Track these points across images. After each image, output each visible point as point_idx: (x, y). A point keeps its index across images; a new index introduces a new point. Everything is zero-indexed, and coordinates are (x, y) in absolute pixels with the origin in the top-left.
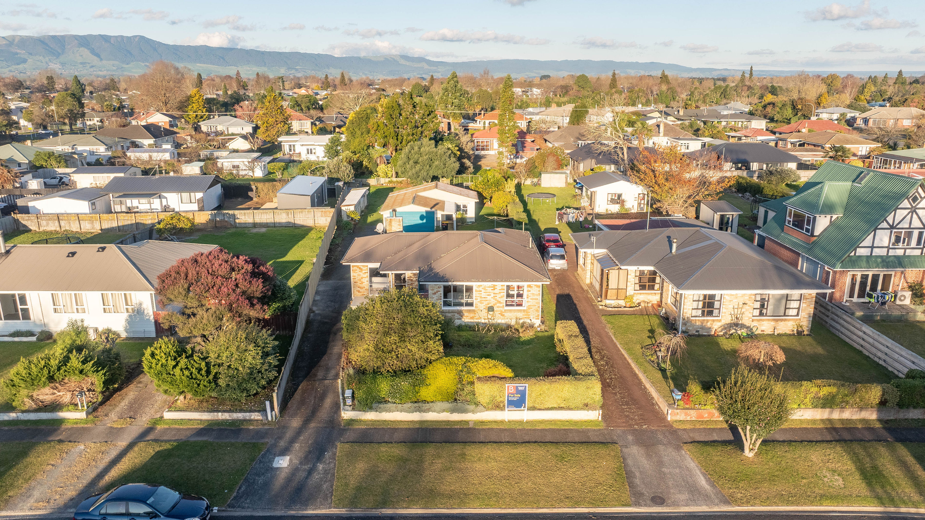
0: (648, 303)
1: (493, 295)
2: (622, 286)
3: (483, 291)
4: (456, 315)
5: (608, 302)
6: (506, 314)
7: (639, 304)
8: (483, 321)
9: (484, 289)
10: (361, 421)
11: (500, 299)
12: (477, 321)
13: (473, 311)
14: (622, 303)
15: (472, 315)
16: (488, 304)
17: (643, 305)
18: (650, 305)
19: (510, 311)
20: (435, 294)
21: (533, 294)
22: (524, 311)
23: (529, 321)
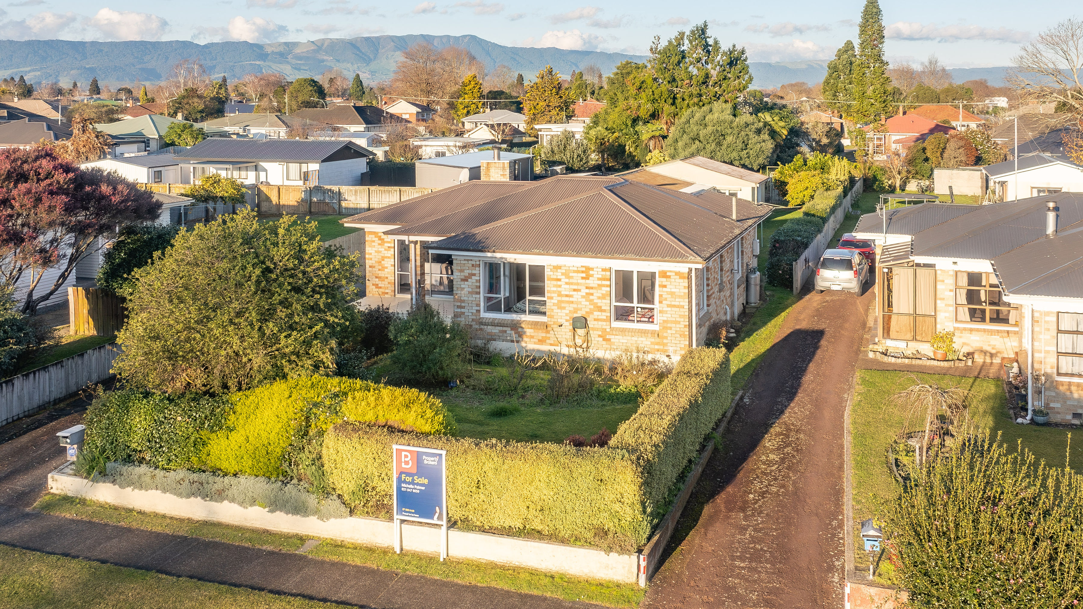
0: (992, 355)
1: (584, 291)
2: (924, 308)
3: (564, 280)
4: (508, 330)
5: (891, 344)
6: (615, 339)
7: (970, 355)
8: (565, 351)
9: (566, 275)
10: (83, 502)
11: (599, 302)
12: (552, 348)
13: (546, 326)
14: (926, 349)
15: (541, 334)
16: (576, 311)
17: (979, 359)
18: (997, 361)
19: (623, 330)
20: (465, 280)
21: (672, 294)
22: (653, 333)
23: (666, 360)
